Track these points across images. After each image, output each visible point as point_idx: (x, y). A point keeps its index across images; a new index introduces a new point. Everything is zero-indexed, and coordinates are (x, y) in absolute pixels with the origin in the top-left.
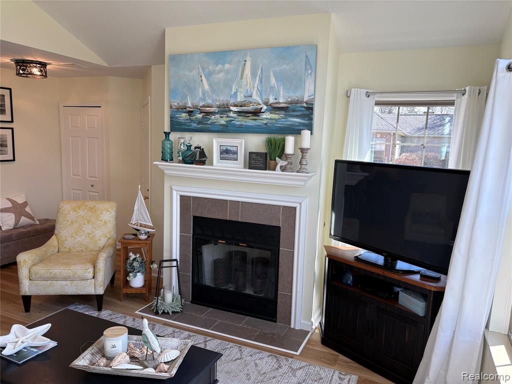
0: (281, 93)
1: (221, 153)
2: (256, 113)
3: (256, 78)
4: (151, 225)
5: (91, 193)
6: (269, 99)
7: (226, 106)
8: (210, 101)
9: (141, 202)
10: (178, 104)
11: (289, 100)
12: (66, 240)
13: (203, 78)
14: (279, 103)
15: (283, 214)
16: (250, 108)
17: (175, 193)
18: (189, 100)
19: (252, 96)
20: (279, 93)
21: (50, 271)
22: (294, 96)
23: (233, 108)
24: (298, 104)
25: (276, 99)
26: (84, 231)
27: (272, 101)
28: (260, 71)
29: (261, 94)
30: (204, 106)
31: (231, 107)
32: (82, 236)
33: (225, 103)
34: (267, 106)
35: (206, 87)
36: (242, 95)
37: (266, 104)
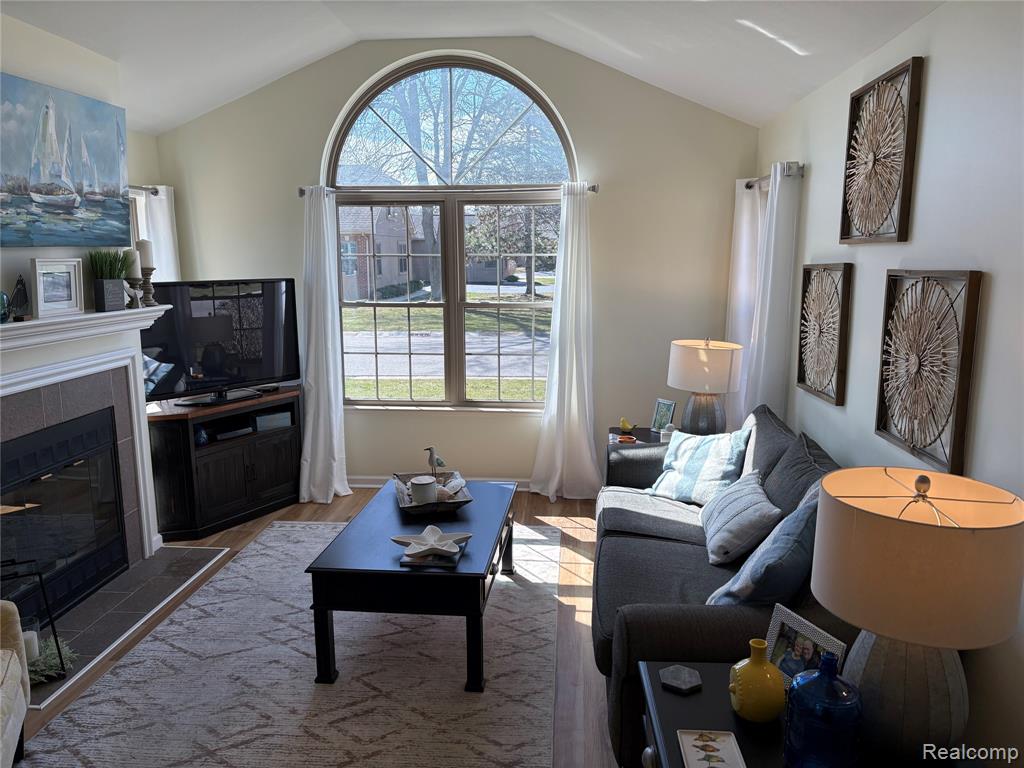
0: (96, 176)
1: (45, 289)
2: (69, 208)
3: (64, 143)
6: (83, 185)
7: (23, 191)
11: (105, 189)
14: (95, 193)
15: (113, 383)
16: (60, 198)
19: (60, 176)
20: (93, 176)
22: (111, 184)
23: (35, 197)
24: (113, 197)
25: (90, 186)
27: (86, 188)
28: (67, 132)
29: (71, 171)
31: (31, 193)
33: (22, 185)
34: (81, 196)
36: (47, 172)
37: (79, 192)
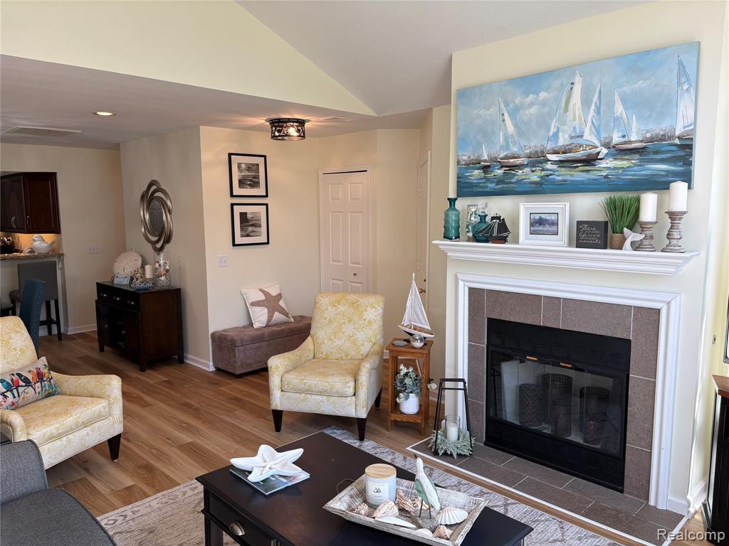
0: (634, 125)
1: (532, 225)
2: (590, 161)
3: (589, 107)
4: (429, 328)
5: (353, 284)
6: (612, 138)
7: (540, 155)
8: (515, 150)
9: (416, 295)
10: (469, 157)
11: (648, 135)
12: (323, 343)
13: (507, 117)
14: (630, 142)
15: (635, 319)
16: (580, 154)
17: (461, 284)
18: (484, 150)
19: (582, 136)
20: (630, 125)
21: (305, 381)
22: (658, 128)
23: (550, 157)
24: (664, 140)
25: (624, 136)
26: (344, 332)
27: (616, 139)
28: (596, 96)
29: (597, 130)
30: (506, 157)
31: (547, 155)
32: (342, 339)
33: (539, 150)
34: (609, 148)
35: (510, 128)
36: (567, 136)
37: (607, 145)
